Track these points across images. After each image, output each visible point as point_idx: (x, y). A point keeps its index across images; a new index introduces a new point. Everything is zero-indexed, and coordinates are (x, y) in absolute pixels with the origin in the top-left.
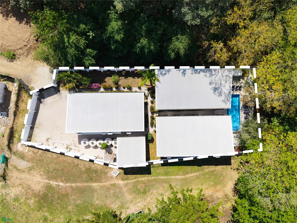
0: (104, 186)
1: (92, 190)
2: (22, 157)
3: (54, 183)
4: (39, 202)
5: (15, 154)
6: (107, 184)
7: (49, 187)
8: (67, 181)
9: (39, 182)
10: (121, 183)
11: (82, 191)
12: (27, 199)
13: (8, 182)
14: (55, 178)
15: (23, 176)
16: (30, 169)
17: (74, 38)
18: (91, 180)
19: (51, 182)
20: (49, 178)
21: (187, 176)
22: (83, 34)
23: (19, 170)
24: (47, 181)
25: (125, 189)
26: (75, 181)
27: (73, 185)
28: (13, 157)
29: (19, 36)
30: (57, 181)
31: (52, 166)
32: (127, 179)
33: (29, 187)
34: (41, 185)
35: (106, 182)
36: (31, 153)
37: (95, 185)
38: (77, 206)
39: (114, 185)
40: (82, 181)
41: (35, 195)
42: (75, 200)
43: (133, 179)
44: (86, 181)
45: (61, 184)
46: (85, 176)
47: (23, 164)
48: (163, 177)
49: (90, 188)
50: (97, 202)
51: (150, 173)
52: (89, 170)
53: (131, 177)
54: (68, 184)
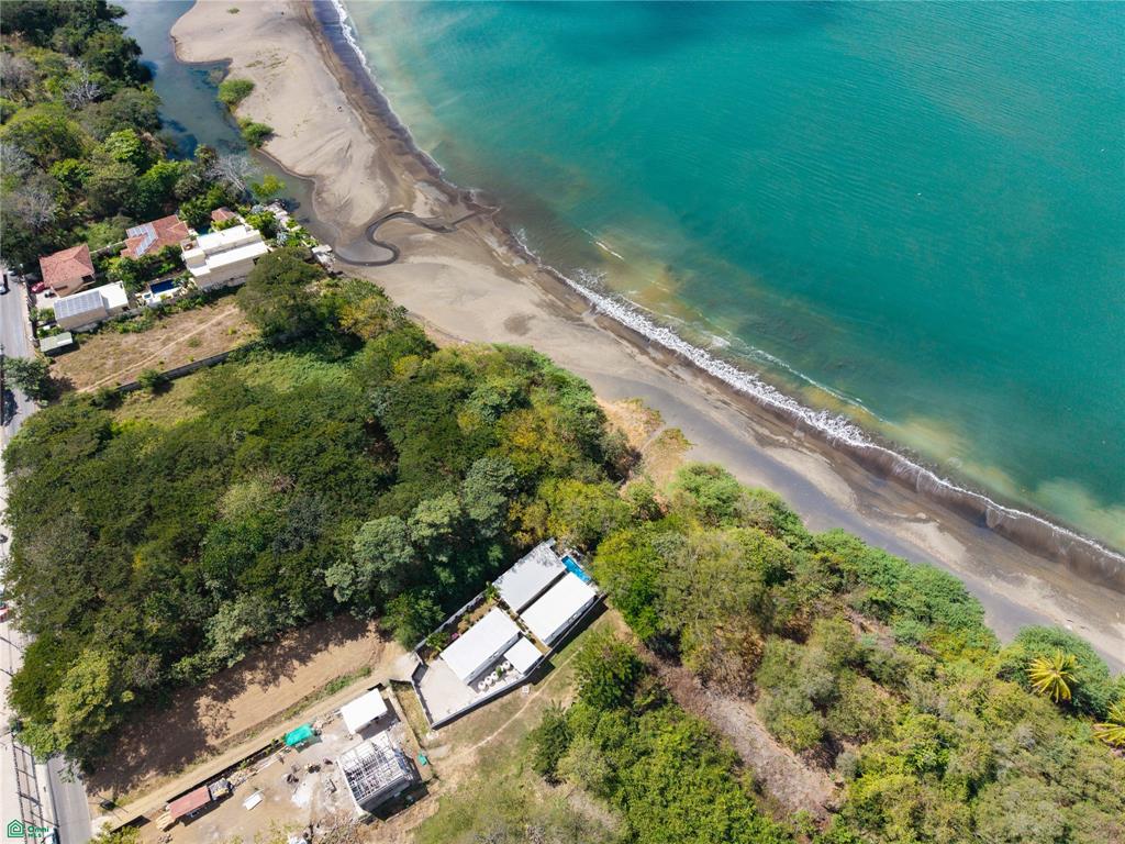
0: (526, 710)
1: (519, 722)
2: (437, 745)
3: (482, 744)
4: (483, 771)
5: (430, 747)
6: (527, 705)
7: (481, 751)
8: (492, 732)
9: (470, 754)
10: (538, 693)
11: (510, 730)
12: (469, 778)
13: (442, 778)
14: (480, 738)
15: (450, 761)
16: (453, 749)
18: (512, 713)
19: (480, 745)
20: (475, 743)
23: (444, 758)
24: (475, 747)
25: (545, 697)
26: (499, 727)
27: (500, 730)
28: (430, 752)
29: (363, 650)
30: (484, 740)
31: (470, 731)
32: (540, 687)
33: (464, 766)
34: (473, 754)
35: (524, 705)
37: (517, 716)
38: (518, 745)
39: (533, 701)
40: (505, 721)
41: (474, 769)
42: (511, 742)
43: (544, 684)
44: (509, 718)
45: (489, 738)
46: (503, 715)
47: (443, 751)
49: (516, 721)
50: (532, 728)
51: (553, 668)
52: (503, 707)
53: (540, 683)
54: (496, 734)
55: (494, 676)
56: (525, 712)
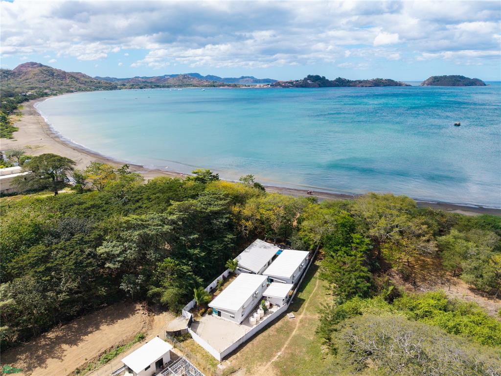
0: (299, 327)
1: (298, 337)
2: (233, 371)
3: (275, 359)
6: (298, 325)
7: (276, 365)
8: (279, 349)
9: (268, 370)
10: (301, 316)
11: (295, 343)
14: (271, 356)
16: (249, 371)
18: (288, 334)
19: (273, 361)
20: (268, 359)
21: (317, 285)
24: (269, 363)
25: (309, 316)
26: (283, 344)
27: (285, 346)
29: (134, 324)
30: (275, 356)
31: (259, 353)
32: (302, 311)
34: (270, 369)
35: (296, 325)
36: (234, 361)
37: (294, 333)
38: (307, 352)
40: (286, 340)
42: (300, 352)
44: (288, 337)
45: (279, 354)
46: (282, 336)
48: (311, 296)
49: (295, 336)
51: (304, 300)
52: (278, 331)
53: (301, 309)
54: (283, 349)
55: (260, 312)
56: (299, 328)
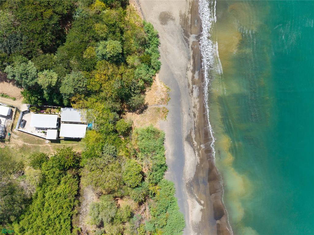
1: (39, 147)
2: (16, 134)
3: (26, 144)
4: (20, 150)
5: (13, 133)
6: (45, 145)
7: (24, 145)
8: (31, 143)
9: (21, 143)
10: (50, 145)
11: (35, 147)
12: (16, 148)
13: (10, 142)
14: (27, 142)
15: (15, 140)
16: (18, 138)
17: (33, 98)
18: (39, 143)
19: (25, 143)
20: (25, 142)
21: (73, 145)
22: (36, 97)
23: (14, 138)
24: (24, 143)
25: (50, 148)
26: (33, 144)
27: (33, 145)
28: (13, 134)
29: (17, 92)
30: (27, 143)
31: (26, 138)
32: (52, 144)
33: (17, 145)
34: (22, 144)
36: (19, 133)
37: (40, 145)
38: (33, 152)
39: (47, 146)
40: (36, 144)
41: (19, 147)
42: (33, 150)
43: (54, 144)
45: (29, 144)
46: (37, 142)
47: (16, 136)
49: (38, 146)
50: (41, 151)
51: (60, 143)
52: (38, 140)
53: (53, 143)
54: (31, 144)
56: (43, 146)
